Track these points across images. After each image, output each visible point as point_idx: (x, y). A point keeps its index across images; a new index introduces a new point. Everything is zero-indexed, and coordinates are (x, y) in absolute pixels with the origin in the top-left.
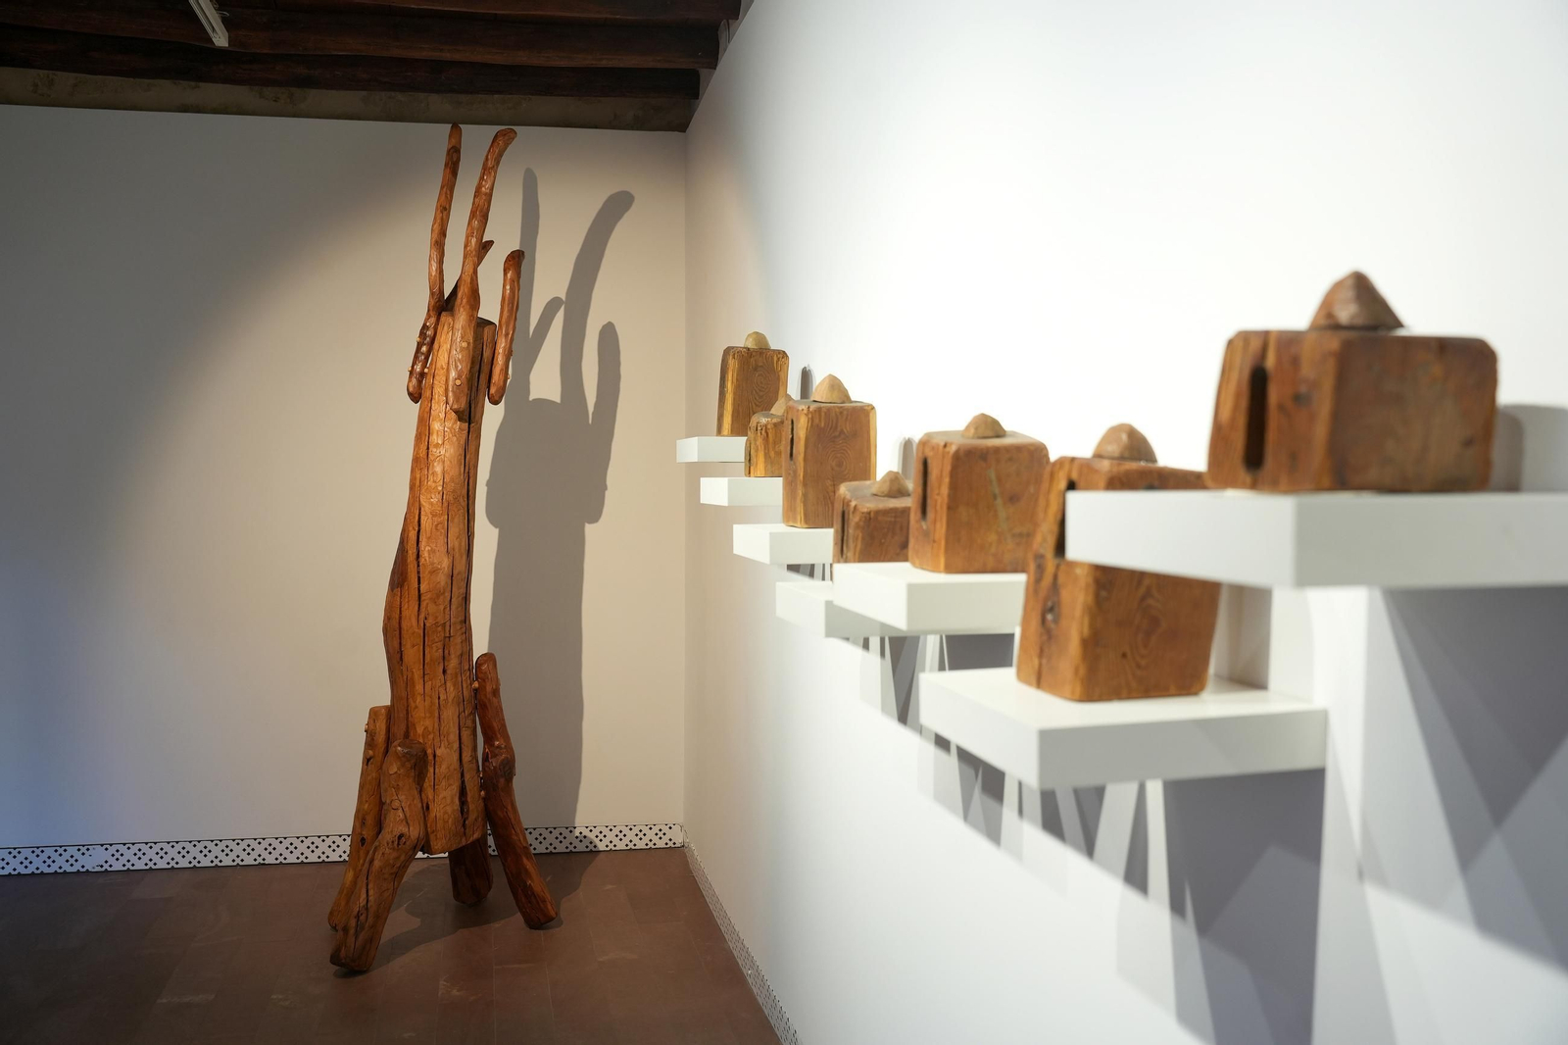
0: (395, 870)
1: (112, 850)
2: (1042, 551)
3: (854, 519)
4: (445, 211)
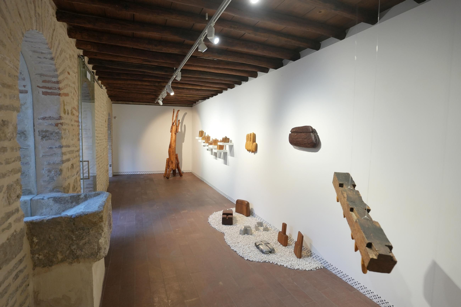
3: (209, 143)
4: (173, 116)
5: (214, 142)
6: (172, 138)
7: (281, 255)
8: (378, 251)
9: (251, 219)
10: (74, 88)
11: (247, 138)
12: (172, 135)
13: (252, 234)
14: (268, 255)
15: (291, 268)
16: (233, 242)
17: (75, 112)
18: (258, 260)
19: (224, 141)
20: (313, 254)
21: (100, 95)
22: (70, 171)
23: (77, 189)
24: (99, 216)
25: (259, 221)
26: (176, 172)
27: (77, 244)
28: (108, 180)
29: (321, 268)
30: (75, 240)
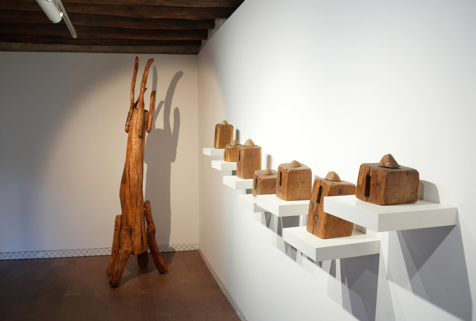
0: (125, 260)
1: (45, 252)
2: (313, 201)
3: (259, 182)
5: (285, 181)
6: (129, 149)
12: (130, 141)
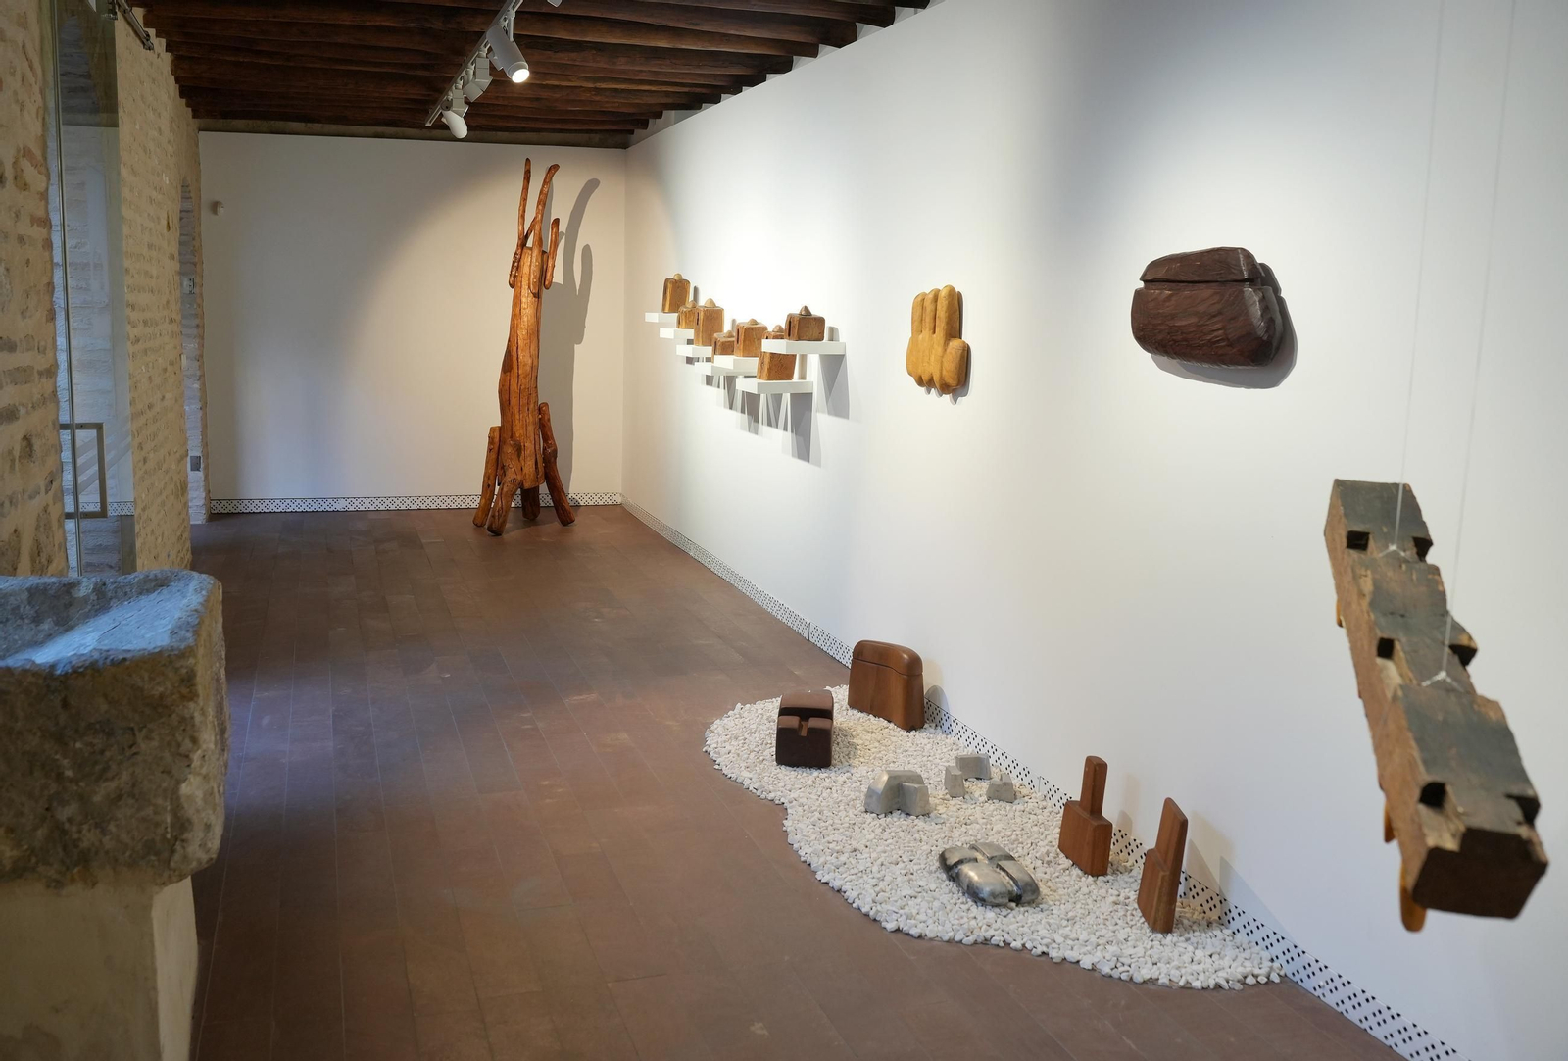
0: (512, 493)
1: (349, 501)
2: (759, 352)
3: (718, 344)
4: (524, 199)
5: (742, 338)
6: (516, 316)
7: (1070, 914)
8: (1464, 818)
9: (926, 741)
10: (24, 46)
11: (917, 317)
12: (517, 301)
13: (927, 814)
14: (1004, 912)
15: (1115, 974)
16: (831, 846)
17: (30, 172)
18: (951, 934)
19: (795, 331)
20: (1234, 913)
21: (142, 83)
22: (17, 468)
23: (49, 561)
24: (177, 670)
25: (969, 751)
26: (542, 504)
27: (83, 799)
28: (186, 535)
29: (1269, 982)
30: (71, 780)
